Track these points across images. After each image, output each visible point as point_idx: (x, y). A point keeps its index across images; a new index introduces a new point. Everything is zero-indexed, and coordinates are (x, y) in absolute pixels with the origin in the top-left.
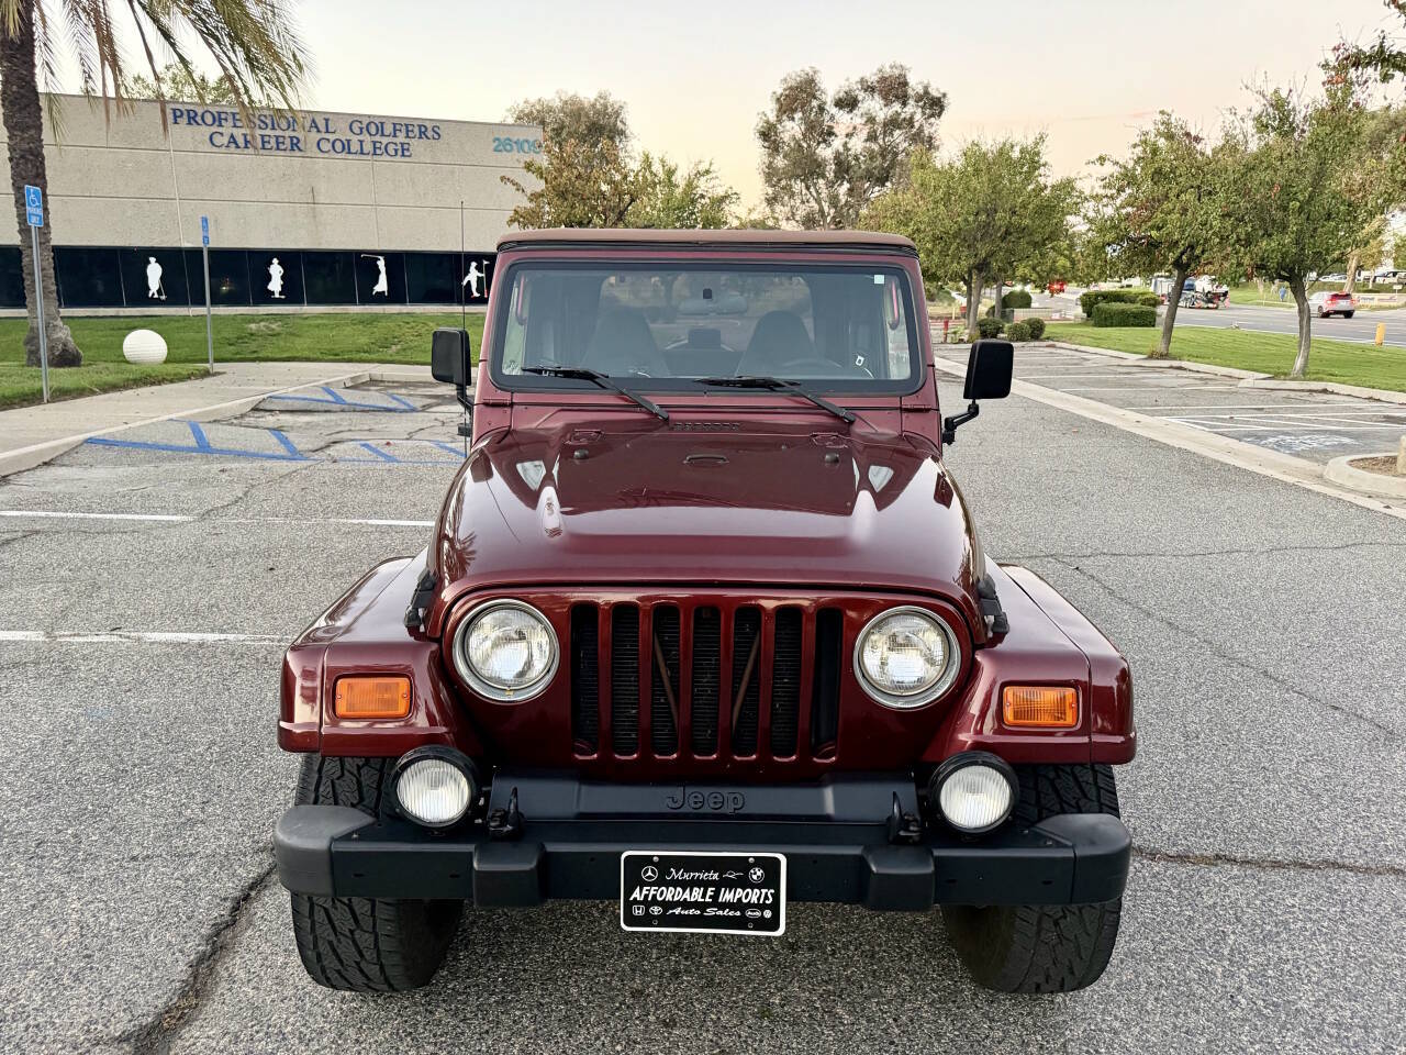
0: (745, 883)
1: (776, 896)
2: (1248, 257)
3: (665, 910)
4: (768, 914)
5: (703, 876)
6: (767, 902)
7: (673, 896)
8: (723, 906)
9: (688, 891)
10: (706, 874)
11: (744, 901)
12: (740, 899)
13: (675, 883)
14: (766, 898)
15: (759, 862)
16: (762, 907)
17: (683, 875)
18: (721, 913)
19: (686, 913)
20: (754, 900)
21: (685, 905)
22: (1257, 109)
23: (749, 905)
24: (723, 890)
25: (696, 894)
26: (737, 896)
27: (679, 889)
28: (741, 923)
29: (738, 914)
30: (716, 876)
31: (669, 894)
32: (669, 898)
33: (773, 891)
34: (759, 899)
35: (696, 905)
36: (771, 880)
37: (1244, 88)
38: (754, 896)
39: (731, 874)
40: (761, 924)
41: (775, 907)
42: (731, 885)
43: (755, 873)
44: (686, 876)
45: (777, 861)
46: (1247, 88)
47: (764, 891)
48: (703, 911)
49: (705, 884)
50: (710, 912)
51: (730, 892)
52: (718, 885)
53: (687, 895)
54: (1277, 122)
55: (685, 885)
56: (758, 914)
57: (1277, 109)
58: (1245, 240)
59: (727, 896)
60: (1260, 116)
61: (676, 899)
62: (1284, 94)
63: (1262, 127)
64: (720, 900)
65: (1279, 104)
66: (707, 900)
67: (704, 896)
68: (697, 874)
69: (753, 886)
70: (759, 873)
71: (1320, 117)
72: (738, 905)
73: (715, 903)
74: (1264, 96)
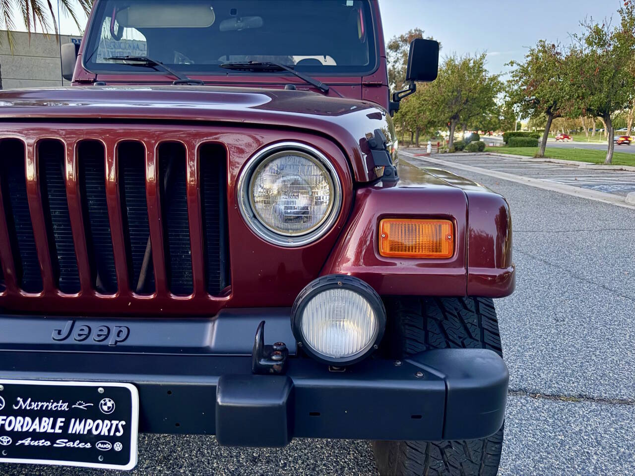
0: (95, 414)
1: (127, 428)
2: (583, 105)
3: (15, 441)
4: (118, 447)
5: (52, 406)
6: (118, 434)
7: (22, 426)
8: (73, 437)
9: (37, 420)
10: (55, 404)
11: (95, 433)
12: (90, 431)
13: (23, 413)
14: (117, 430)
15: (110, 392)
16: (113, 439)
17: (30, 405)
18: (71, 444)
19: (36, 443)
20: (105, 432)
21: (35, 435)
22: (587, 34)
23: (100, 437)
24: (73, 420)
25: (45, 425)
26: (87, 428)
27: (28, 419)
28: (91, 455)
29: (88, 446)
30: (65, 407)
31: (18, 424)
32: (18, 428)
33: (124, 423)
34: (109, 431)
35: (45, 436)
36: (122, 412)
37: (581, 25)
38: (105, 427)
39: (80, 404)
40: (112, 457)
41: (125, 439)
42: (81, 416)
43: (105, 404)
44: (34, 406)
45: (127, 392)
46: (582, 25)
47: (115, 422)
48: (53, 442)
49: (55, 415)
50: (61, 443)
51: (80, 423)
52: (68, 415)
53: (36, 425)
54: (597, 41)
55: (34, 415)
56: (108, 446)
57: (597, 34)
58: (582, 96)
59: (77, 427)
60: (589, 37)
61: (25, 429)
62: (600, 27)
63: (590, 43)
64: (70, 432)
65: (598, 32)
66: (58, 431)
67: (53, 427)
68: (45, 404)
69: (103, 417)
70: (110, 404)
71: (619, 36)
72: (87, 437)
73: (65, 434)
74: (590, 28)
